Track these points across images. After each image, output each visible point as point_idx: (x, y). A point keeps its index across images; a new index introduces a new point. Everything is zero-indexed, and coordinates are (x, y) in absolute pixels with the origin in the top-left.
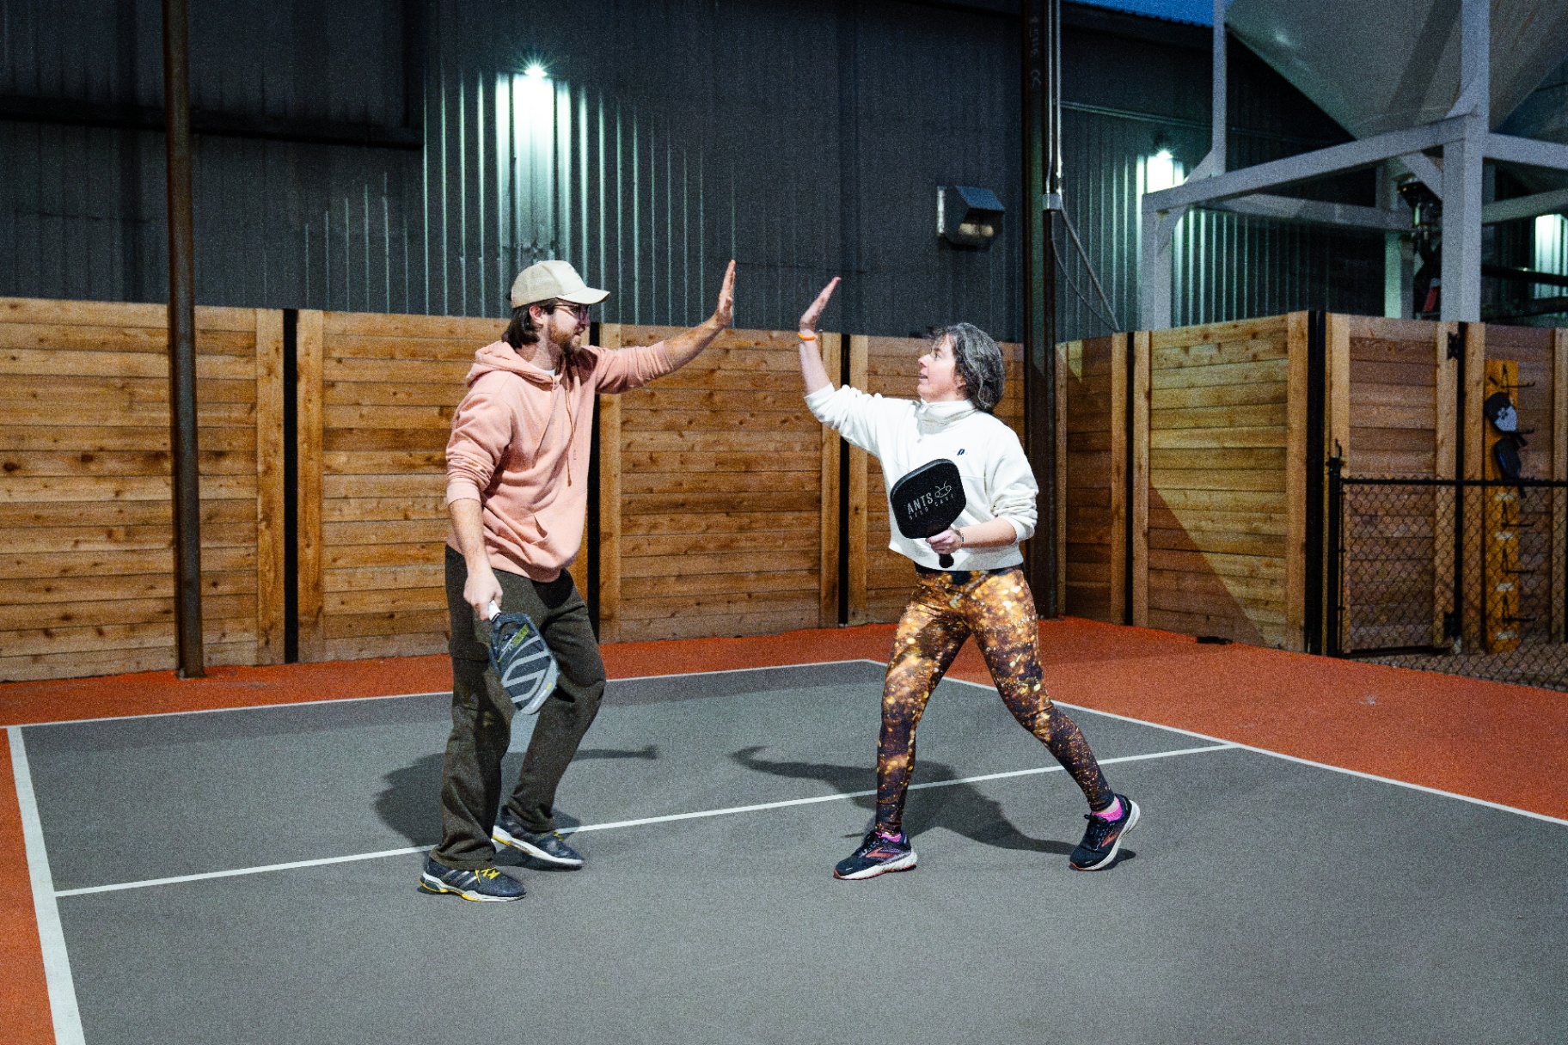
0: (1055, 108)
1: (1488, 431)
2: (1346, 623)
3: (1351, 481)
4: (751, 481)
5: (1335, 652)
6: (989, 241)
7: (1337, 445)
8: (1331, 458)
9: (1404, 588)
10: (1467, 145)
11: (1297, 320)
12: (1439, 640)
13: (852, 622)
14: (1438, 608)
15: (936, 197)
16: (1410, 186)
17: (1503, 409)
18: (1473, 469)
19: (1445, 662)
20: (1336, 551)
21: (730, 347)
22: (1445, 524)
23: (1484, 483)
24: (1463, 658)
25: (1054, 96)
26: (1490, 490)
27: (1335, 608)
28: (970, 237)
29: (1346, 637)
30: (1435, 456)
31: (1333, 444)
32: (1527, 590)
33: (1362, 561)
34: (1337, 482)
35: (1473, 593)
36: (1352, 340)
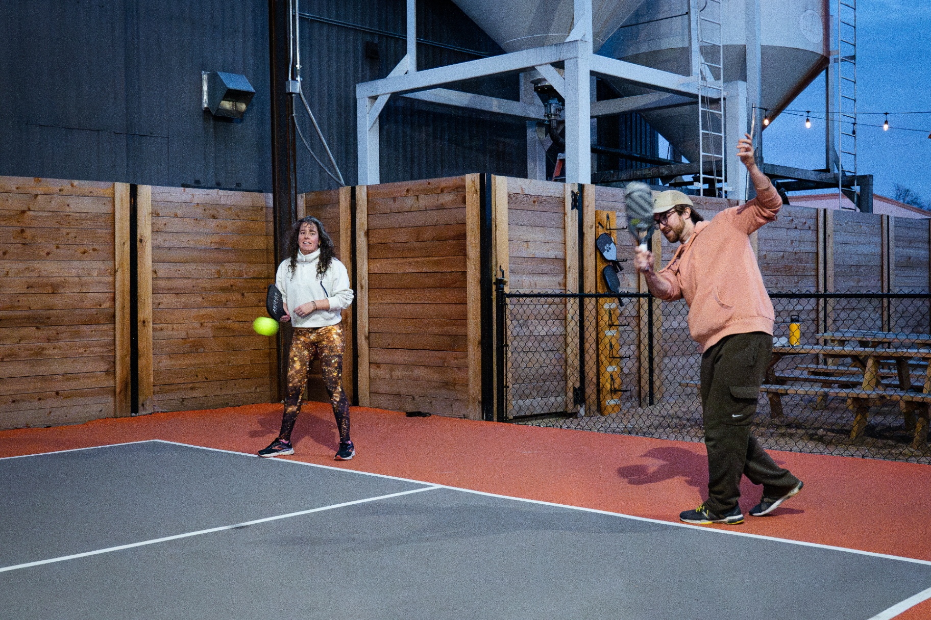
0: (294, 16)
1: (598, 260)
2: (510, 397)
3: (510, 295)
4: (57, 301)
5: (502, 418)
6: (242, 115)
7: (501, 270)
8: (497, 279)
9: (548, 372)
10: (579, 60)
11: (472, 180)
12: (570, 406)
13: (142, 412)
14: (570, 384)
15: (201, 80)
16: (542, 88)
17: (607, 245)
18: (589, 287)
19: (575, 422)
20: (502, 345)
21: (38, 192)
22: (573, 325)
23: (597, 296)
24: (587, 419)
25: (294, 8)
26: (601, 300)
27: (502, 387)
28: (227, 111)
29: (510, 408)
30: (565, 277)
31: (498, 269)
32: (626, 371)
33: (519, 353)
34: (501, 296)
35: (591, 374)
36: (510, 195)
